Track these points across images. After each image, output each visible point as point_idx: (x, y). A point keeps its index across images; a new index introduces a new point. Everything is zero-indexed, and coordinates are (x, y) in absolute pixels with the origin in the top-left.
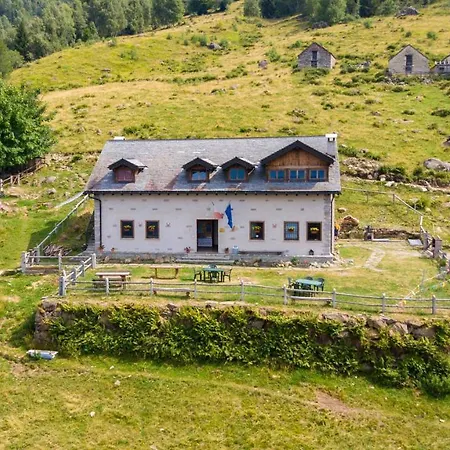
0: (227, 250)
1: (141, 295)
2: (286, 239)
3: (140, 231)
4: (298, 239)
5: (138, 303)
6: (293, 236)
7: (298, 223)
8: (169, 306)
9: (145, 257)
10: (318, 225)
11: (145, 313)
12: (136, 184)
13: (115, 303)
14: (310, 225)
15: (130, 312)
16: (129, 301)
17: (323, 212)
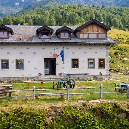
0: (61, 74)
1: (26, 100)
2: (89, 67)
3: (12, 65)
4: (94, 67)
5: (26, 107)
6: (92, 66)
7: (94, 60)
8: (52, 107)
9: (16, 79)
10: (103, 60)
11: (32, 116)
12: (10, 39)
13: (5, 109)
14: (100, 60)
15: (19, 116)
16: (16, 106)
17: (105, 54)
